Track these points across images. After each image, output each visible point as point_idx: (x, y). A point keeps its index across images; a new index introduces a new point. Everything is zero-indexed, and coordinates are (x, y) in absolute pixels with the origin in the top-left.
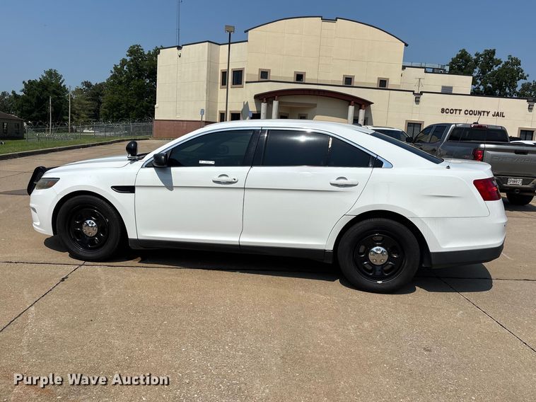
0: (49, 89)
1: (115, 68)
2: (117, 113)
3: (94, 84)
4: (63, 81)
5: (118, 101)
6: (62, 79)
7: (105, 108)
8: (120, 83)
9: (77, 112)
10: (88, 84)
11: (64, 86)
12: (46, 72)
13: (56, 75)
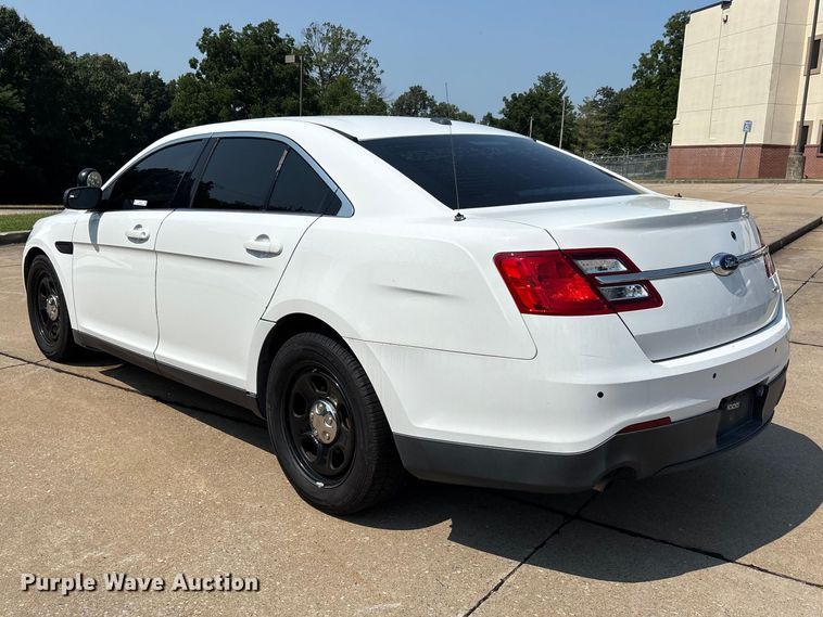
0: (540, 106)
1: (643, 59)
2: (638, 138)
3: (617, 90)
4: (564, 91)
5: (640, 117)
6: (564, 87)
7: (618, 131)
8: (649, 85)
9: (580, 140)
10: (607, 92)
11: (567, 98)
12: (540, 79)
13: (556, 80)
